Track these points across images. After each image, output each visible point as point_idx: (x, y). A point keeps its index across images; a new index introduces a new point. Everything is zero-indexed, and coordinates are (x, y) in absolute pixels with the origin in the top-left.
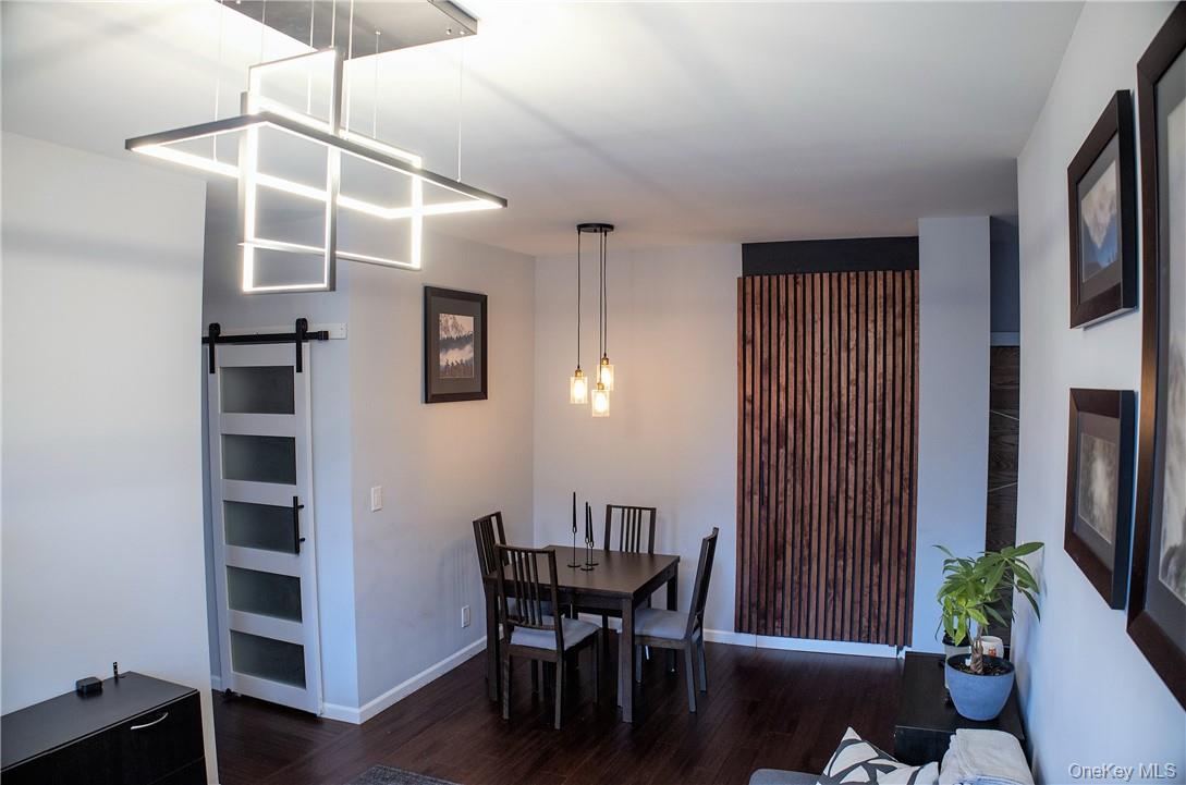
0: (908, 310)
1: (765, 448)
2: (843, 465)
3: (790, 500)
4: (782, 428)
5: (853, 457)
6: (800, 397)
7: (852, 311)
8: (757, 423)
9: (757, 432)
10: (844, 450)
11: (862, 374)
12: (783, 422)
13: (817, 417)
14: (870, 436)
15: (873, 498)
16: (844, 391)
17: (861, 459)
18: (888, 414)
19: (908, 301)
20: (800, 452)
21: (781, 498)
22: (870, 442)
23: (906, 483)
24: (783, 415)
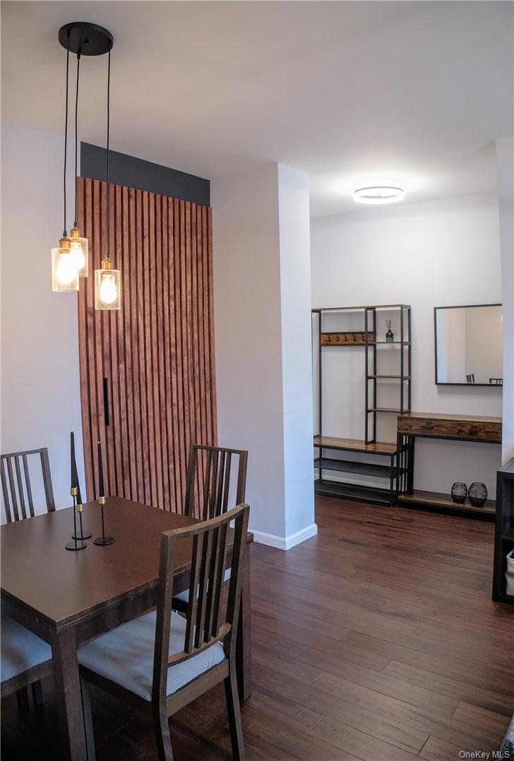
0: (205, 239)
1: (107, 364)
2: (168, 375)
3: (131, 415)
4: (121, 343)
5: (175, 367)
6: (134, 310)
7: (171, 232)
8: (98, 338)
9: (99, 347)
10: (168, 361)
11: (178, 290)
12: (121, 337)
13: (148, 330)
14: (184, 347)
15: (189, 402)
16: (166, 306)
17: (180, 368)
18: (195, 327)
19: (205, 232)
20: (136, 366)
21: (124, 416)
22: (185, 352)
23: (208, 386)
24: (121, 329)
